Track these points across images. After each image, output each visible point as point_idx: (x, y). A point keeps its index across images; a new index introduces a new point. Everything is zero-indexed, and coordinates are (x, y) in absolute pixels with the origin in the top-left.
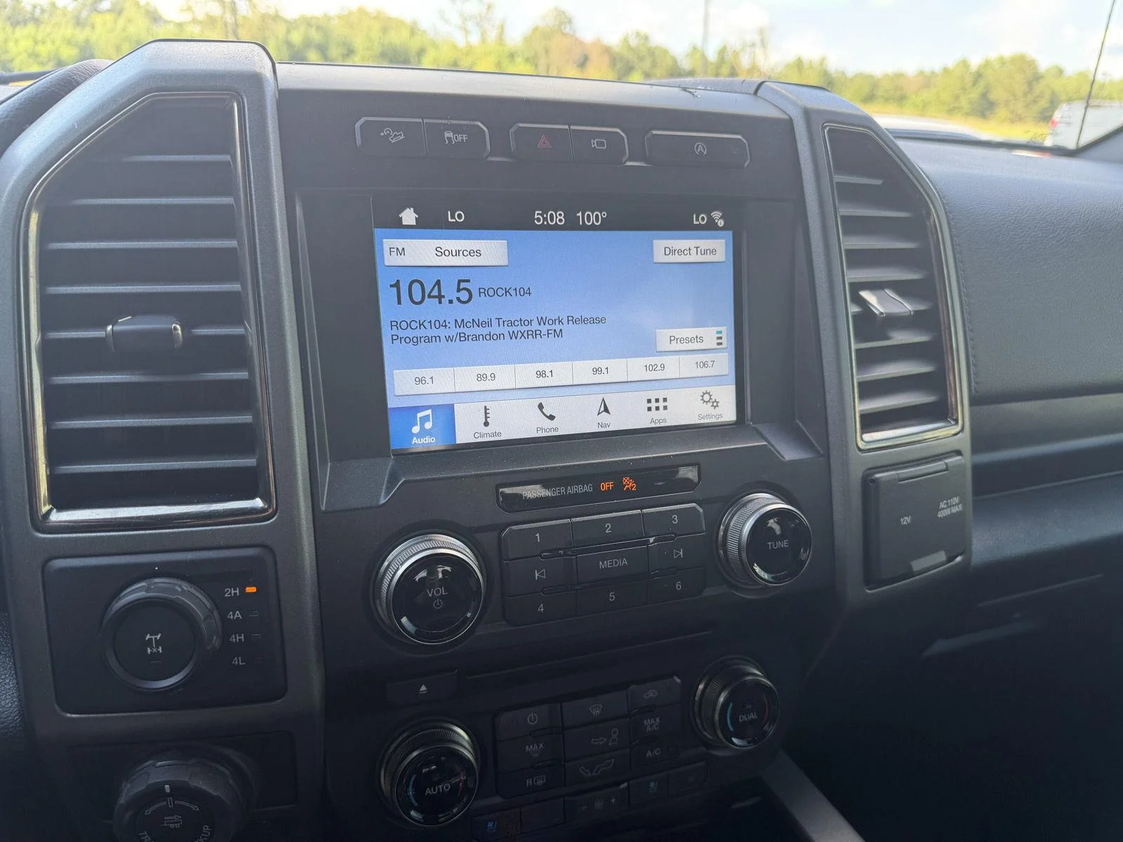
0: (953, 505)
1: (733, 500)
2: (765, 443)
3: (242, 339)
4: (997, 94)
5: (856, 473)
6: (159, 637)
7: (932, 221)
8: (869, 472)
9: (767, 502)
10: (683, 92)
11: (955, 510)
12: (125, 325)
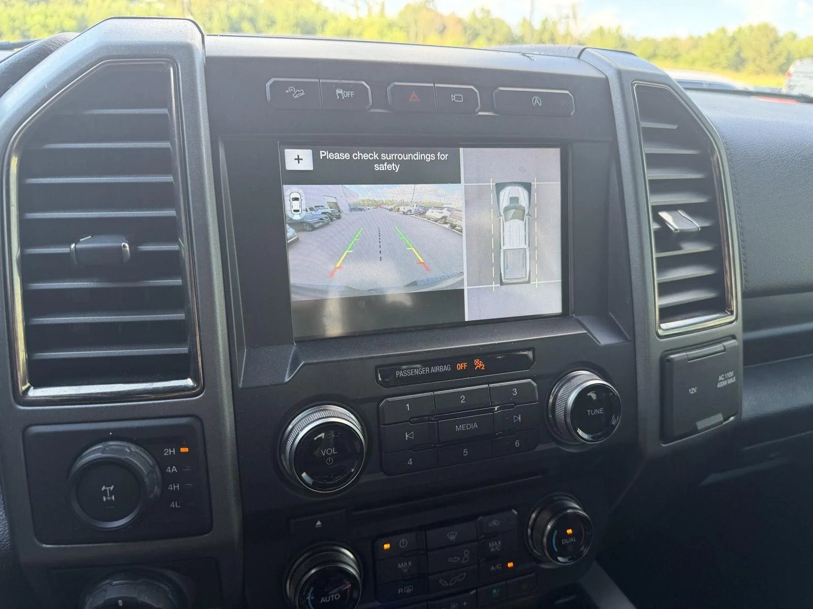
0: (729, 378)
1: (561, 376)
2: (586, 332)
3: (177, 253)
4: (747, 54)
5: (656, 355)
6: (112, 488)
7: (715, 158)
8: (666, 353)
9: (587, 379)
10: (522, 57)
11: (731, 381)
12: (86, 243)
